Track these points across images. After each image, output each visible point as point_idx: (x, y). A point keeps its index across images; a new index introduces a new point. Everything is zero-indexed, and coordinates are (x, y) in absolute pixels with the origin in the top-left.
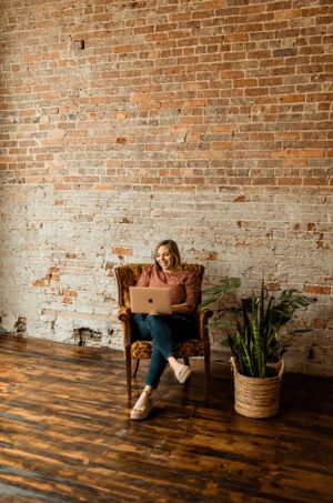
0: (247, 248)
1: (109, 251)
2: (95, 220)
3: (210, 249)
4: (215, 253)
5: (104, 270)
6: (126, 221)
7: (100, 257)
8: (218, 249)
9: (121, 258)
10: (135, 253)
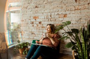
0: (79, 11)
1: (32, 18)
2: (28, 8)
3: (64, 13)
4: (66, 14)
5: (31, 24)
6: (36, 7)
7: (30, 20)
8: (67, 12)
9: (35, 20)
10: (39, 18)
